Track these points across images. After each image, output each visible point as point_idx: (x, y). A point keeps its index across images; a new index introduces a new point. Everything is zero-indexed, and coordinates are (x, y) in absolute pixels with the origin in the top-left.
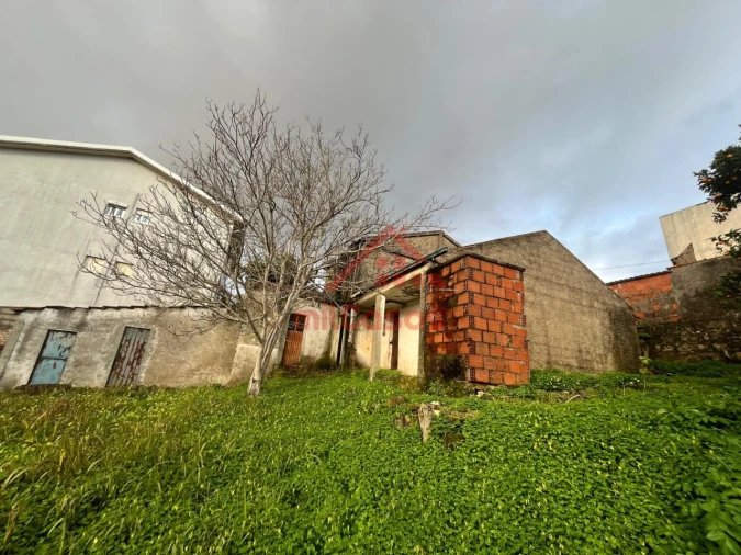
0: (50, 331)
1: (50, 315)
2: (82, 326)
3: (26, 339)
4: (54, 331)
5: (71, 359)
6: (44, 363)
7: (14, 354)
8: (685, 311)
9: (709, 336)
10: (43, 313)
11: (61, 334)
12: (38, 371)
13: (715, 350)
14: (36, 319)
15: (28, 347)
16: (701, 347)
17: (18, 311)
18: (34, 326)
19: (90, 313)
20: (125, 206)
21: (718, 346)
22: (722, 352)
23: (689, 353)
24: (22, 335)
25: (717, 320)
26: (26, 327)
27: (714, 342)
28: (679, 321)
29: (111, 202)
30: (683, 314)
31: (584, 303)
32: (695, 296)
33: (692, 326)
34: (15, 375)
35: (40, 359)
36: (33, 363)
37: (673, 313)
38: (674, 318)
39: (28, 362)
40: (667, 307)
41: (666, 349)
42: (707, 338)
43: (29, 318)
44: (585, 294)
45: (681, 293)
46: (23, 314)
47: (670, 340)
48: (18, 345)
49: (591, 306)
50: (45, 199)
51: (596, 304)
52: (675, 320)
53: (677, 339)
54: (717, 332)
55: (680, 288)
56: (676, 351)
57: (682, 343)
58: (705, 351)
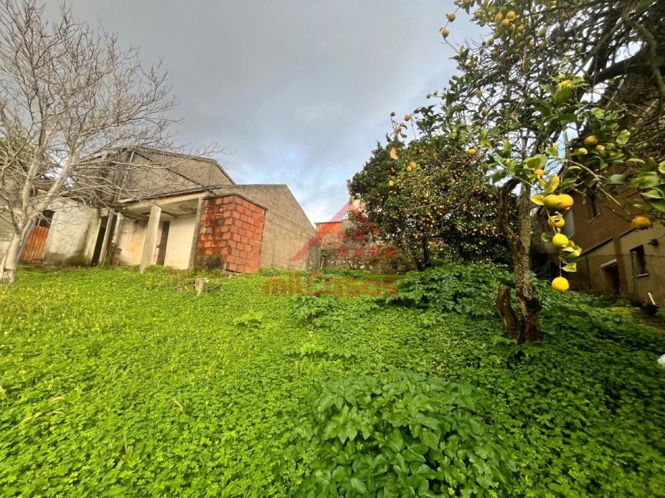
16: (344, 262)
21: (350, 262)
31: (298, 233)
44: (299, 228)
49: (301, 235)
51: (304, 234)
53: (337, 257)
56: (335, 263)
57: (338, 259)
58: (345, 264)
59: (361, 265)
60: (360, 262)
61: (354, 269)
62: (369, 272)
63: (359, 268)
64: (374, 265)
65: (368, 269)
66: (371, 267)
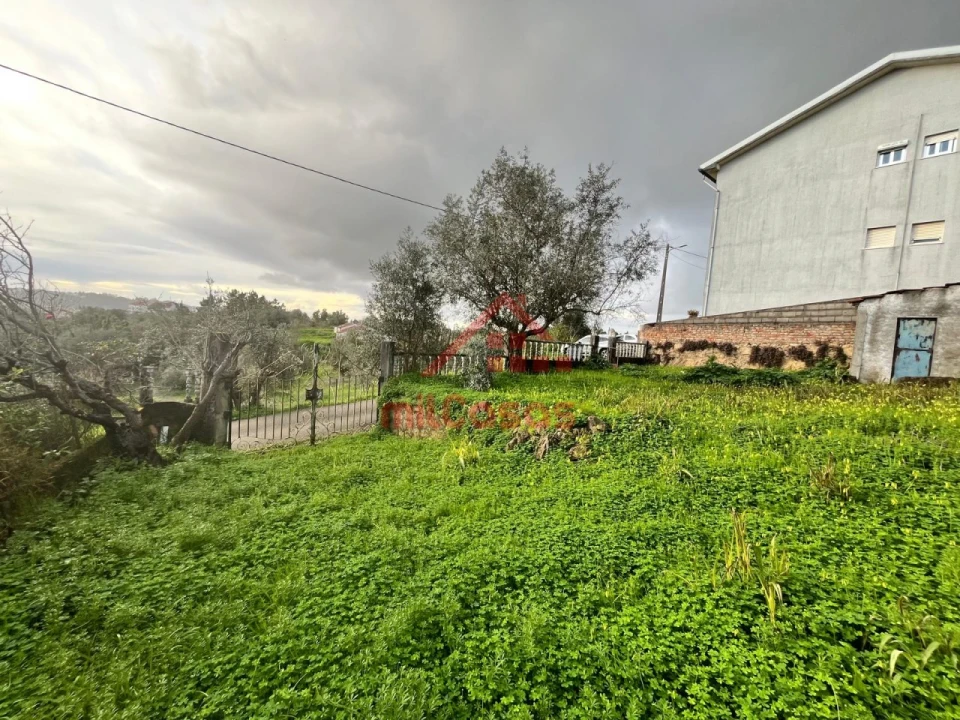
0: (899, 319)
1: (895, 303)
2: (942, 309)
3: (875, 330)
4: (904, 319)
5: (939, 350)
6: (903, 354)
7: (867, 346)
10: (885, 300)
11: (914, 322)
12: (898, 364)
14: (879, 308)
15: (880, 338)
17: (856, 302)
18: (879, 316)
19: (949, 291)
20: (905, 142)
24: (869, 326)
26: (870, 318)
29: (881, 148)
34: (874, 368)
35: (897, 351)
36: (891, 355)
39: (884, 354)
43: (870, 307)
46: (862, 304)
48: (868, 337)
50: (801, 184)
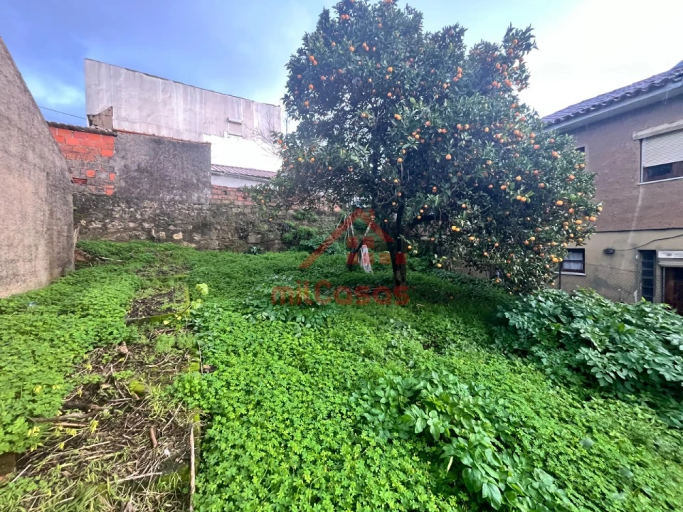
8: (123, 184)
9: (141, 215)
13: (143, 229)
16: (132, 225)
21: (146, 225)
22: (149, 231)
23: (118, 231)
25: (152, 200)
27: (144, 220)
28: (114, 196)
30: (121, 188)
31: (13, 149)
32: (136, 170)
33: (127, 202)
37: (110, 184)
38: (109, 191)
40: (103, 176)
41: (94, 225)
42: (138, 216)
45: (123, 163)
47: (101, 216)
49: (24, 159)
51: (30, 155)
52: (110, 193)
53: (109, 215)
54: (149, 211)
55: (123, 157)
56: (105, 227)
57: (113, 219)
58: (134, 229)
59: (176, 232)
60: (172, 227)
61: (159, 240)
62: (193, 245)
63: (169, 238)
64: (203, 234)
65: (191, 240)
66: (197, 237)
